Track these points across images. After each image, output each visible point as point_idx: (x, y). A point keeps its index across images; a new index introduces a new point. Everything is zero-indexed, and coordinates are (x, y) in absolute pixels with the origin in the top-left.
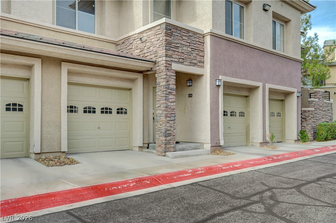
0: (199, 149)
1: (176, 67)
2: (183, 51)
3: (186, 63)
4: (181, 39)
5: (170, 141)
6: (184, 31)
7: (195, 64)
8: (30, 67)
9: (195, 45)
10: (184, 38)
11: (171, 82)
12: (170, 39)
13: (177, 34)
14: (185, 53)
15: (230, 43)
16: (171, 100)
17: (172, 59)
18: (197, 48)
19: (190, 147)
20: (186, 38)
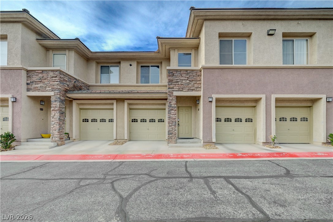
0: (197, 143)
1: (176, 94)
2: (182, 83)
3: (185, 90)
4: (181, 76)
5: (172, 137)
6: (183, 71)
7: (193, 90)
8: (113, 104)
9: (193, 78)
10: (183, 75)
11: (173, 103)
12: (172, 78)
13: (177, 74)
14: (184, 84)
15: (223, 70)
16: (172, 114)
17: (173, 90)
18: (194, 80)
19: (189, 141)
20: (185, 75)
